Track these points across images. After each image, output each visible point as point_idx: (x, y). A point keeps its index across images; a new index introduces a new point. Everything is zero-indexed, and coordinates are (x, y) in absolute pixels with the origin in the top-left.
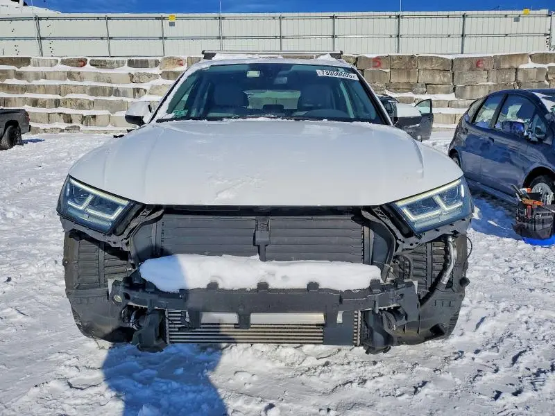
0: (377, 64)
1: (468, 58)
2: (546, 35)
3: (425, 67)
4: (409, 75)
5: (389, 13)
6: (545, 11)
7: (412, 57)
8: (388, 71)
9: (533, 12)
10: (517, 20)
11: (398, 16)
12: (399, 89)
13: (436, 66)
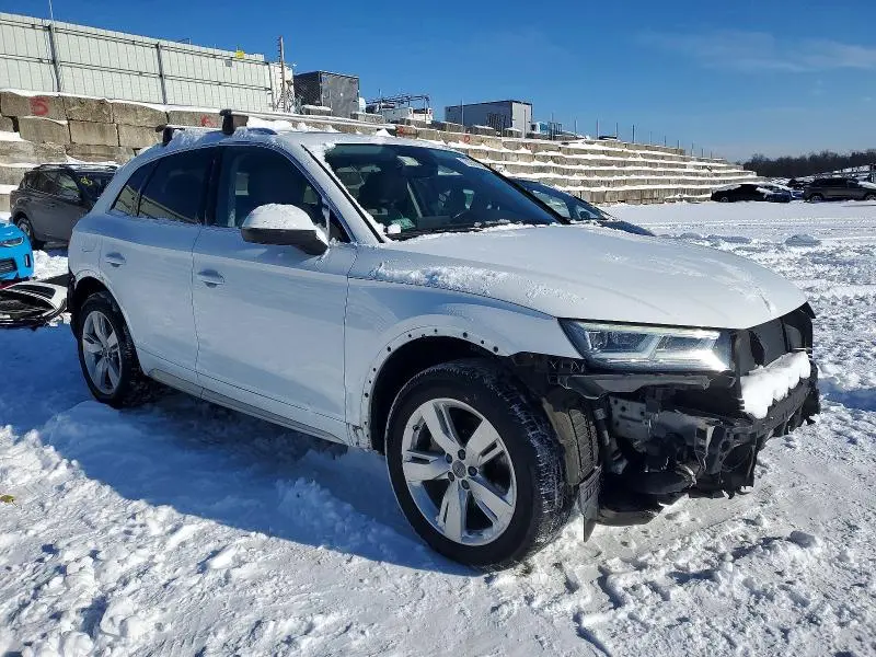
0: (41, 109)
1: (189, 113)
2: (266, 89)
3: (126, 120)
4: (102, 131)
5: (31, 20)
6: (261, 58)
7: (102, 103)
8: (65, 122)
9: (246, 56)
10: (229, 63)
11: (49, 28)
12: (90, 155)
13: (144, 121)
